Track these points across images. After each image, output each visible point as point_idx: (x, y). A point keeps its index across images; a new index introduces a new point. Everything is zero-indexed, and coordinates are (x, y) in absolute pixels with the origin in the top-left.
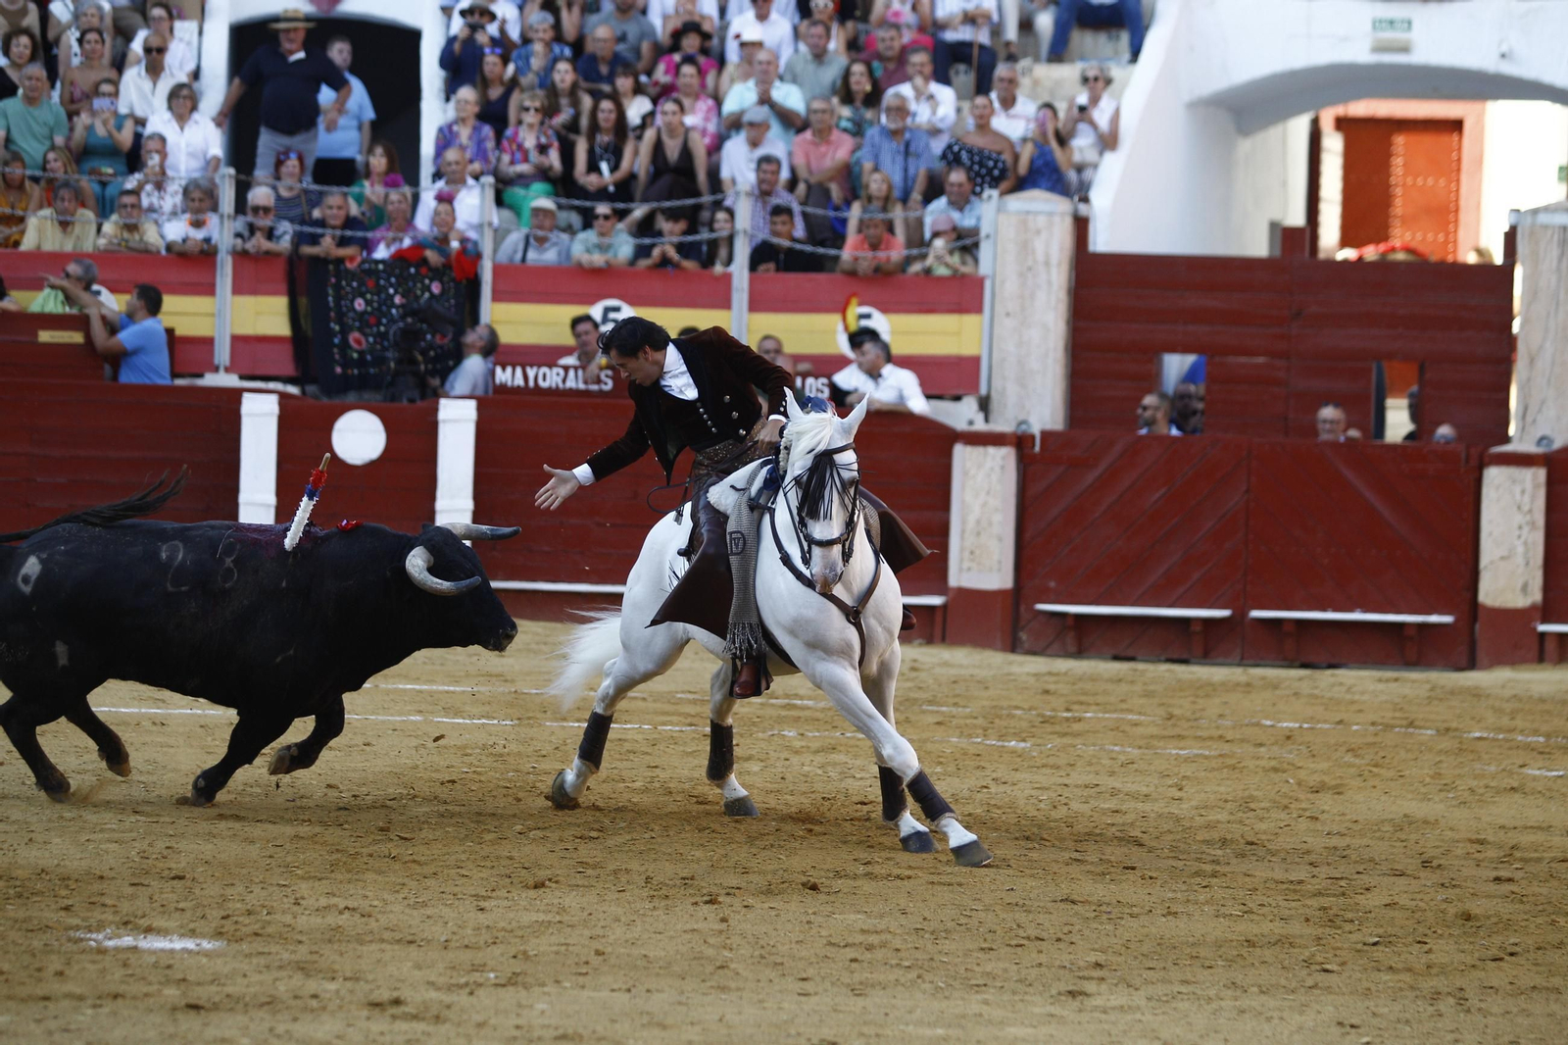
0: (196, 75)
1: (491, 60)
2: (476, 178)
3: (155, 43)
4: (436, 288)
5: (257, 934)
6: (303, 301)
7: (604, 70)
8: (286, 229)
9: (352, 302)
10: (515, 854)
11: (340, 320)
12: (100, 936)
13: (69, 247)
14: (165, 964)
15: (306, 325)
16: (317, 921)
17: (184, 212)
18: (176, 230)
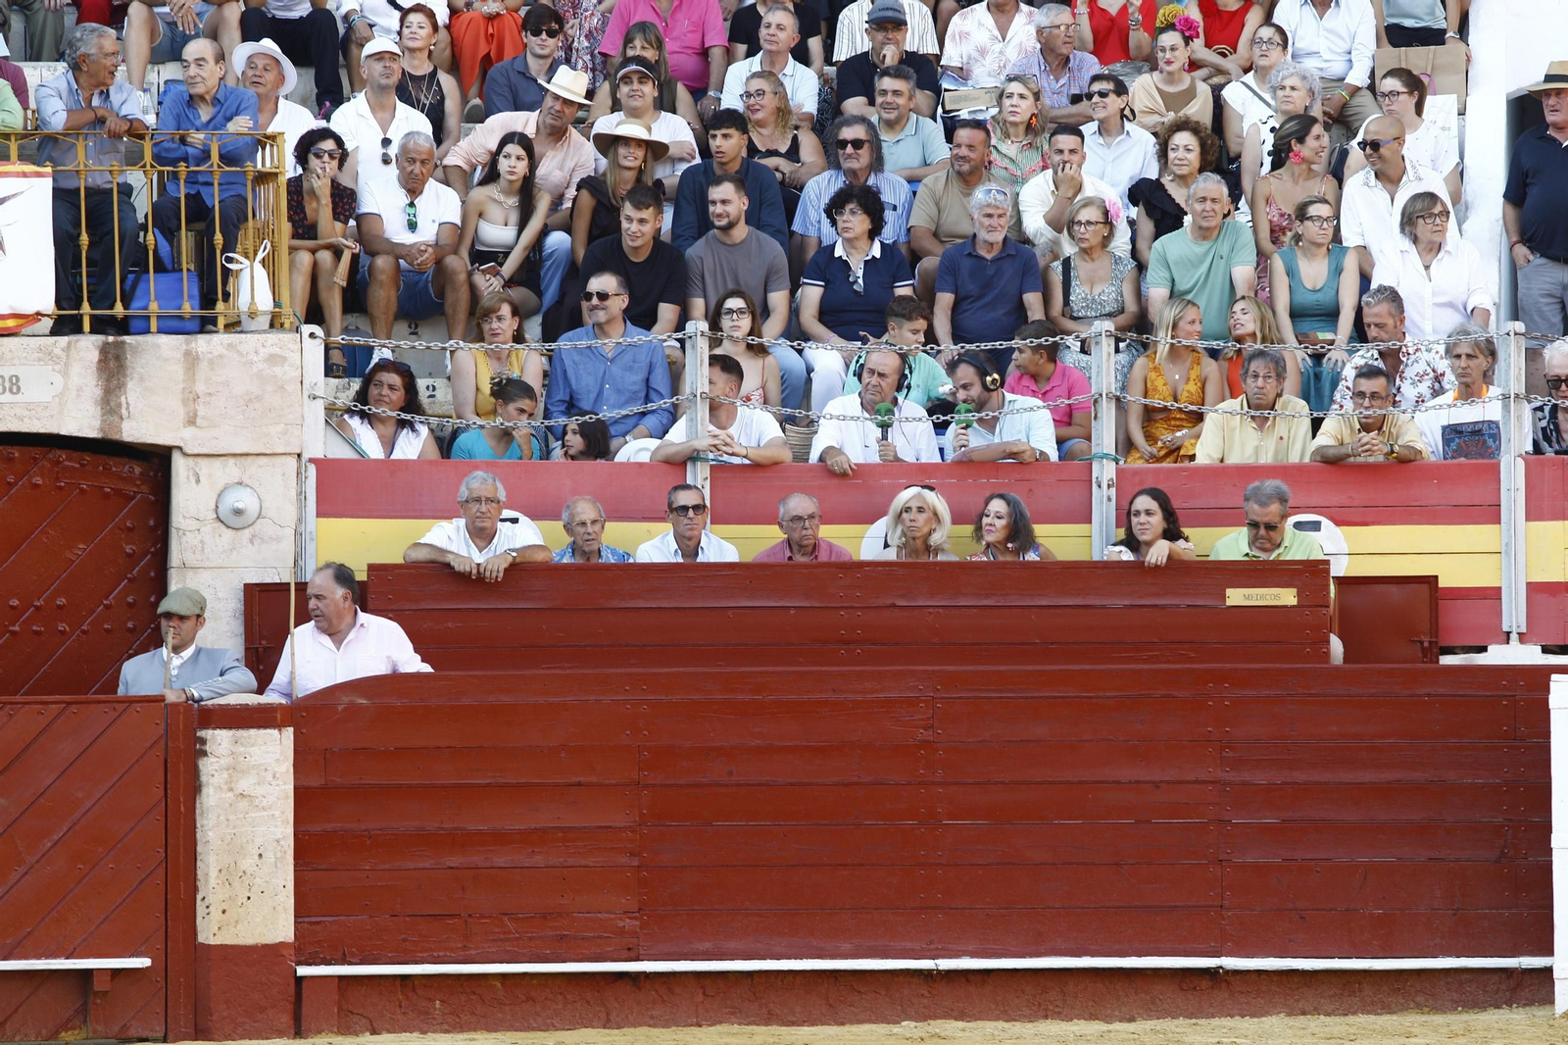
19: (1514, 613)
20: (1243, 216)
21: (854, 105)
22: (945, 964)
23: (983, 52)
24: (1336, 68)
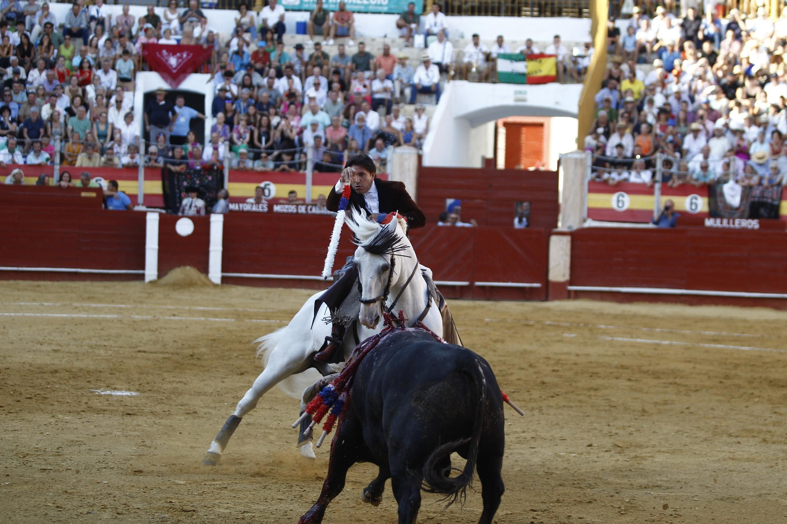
0: (132, 109)
1: (228, 104)
2: (223, 143)
3: (119, 99)
4: (210, 178)
5: (150, 390)
6: (167, 183)
7: (265, 107)
8: (161, 160)
9: (183, 183)
10: (234, 363)
11: (179, 189)
12: (100, 391)
13: (91, 165)
14: (121, 400)
15: (168, 191)
16: (169, 386)
17: (128, 153)
18: (126, 160)
19: (141, 200)
20: (88, 115)
21: (6, 88)
22: (21, 269)
23: (36, 79)
24: (108, 84)
